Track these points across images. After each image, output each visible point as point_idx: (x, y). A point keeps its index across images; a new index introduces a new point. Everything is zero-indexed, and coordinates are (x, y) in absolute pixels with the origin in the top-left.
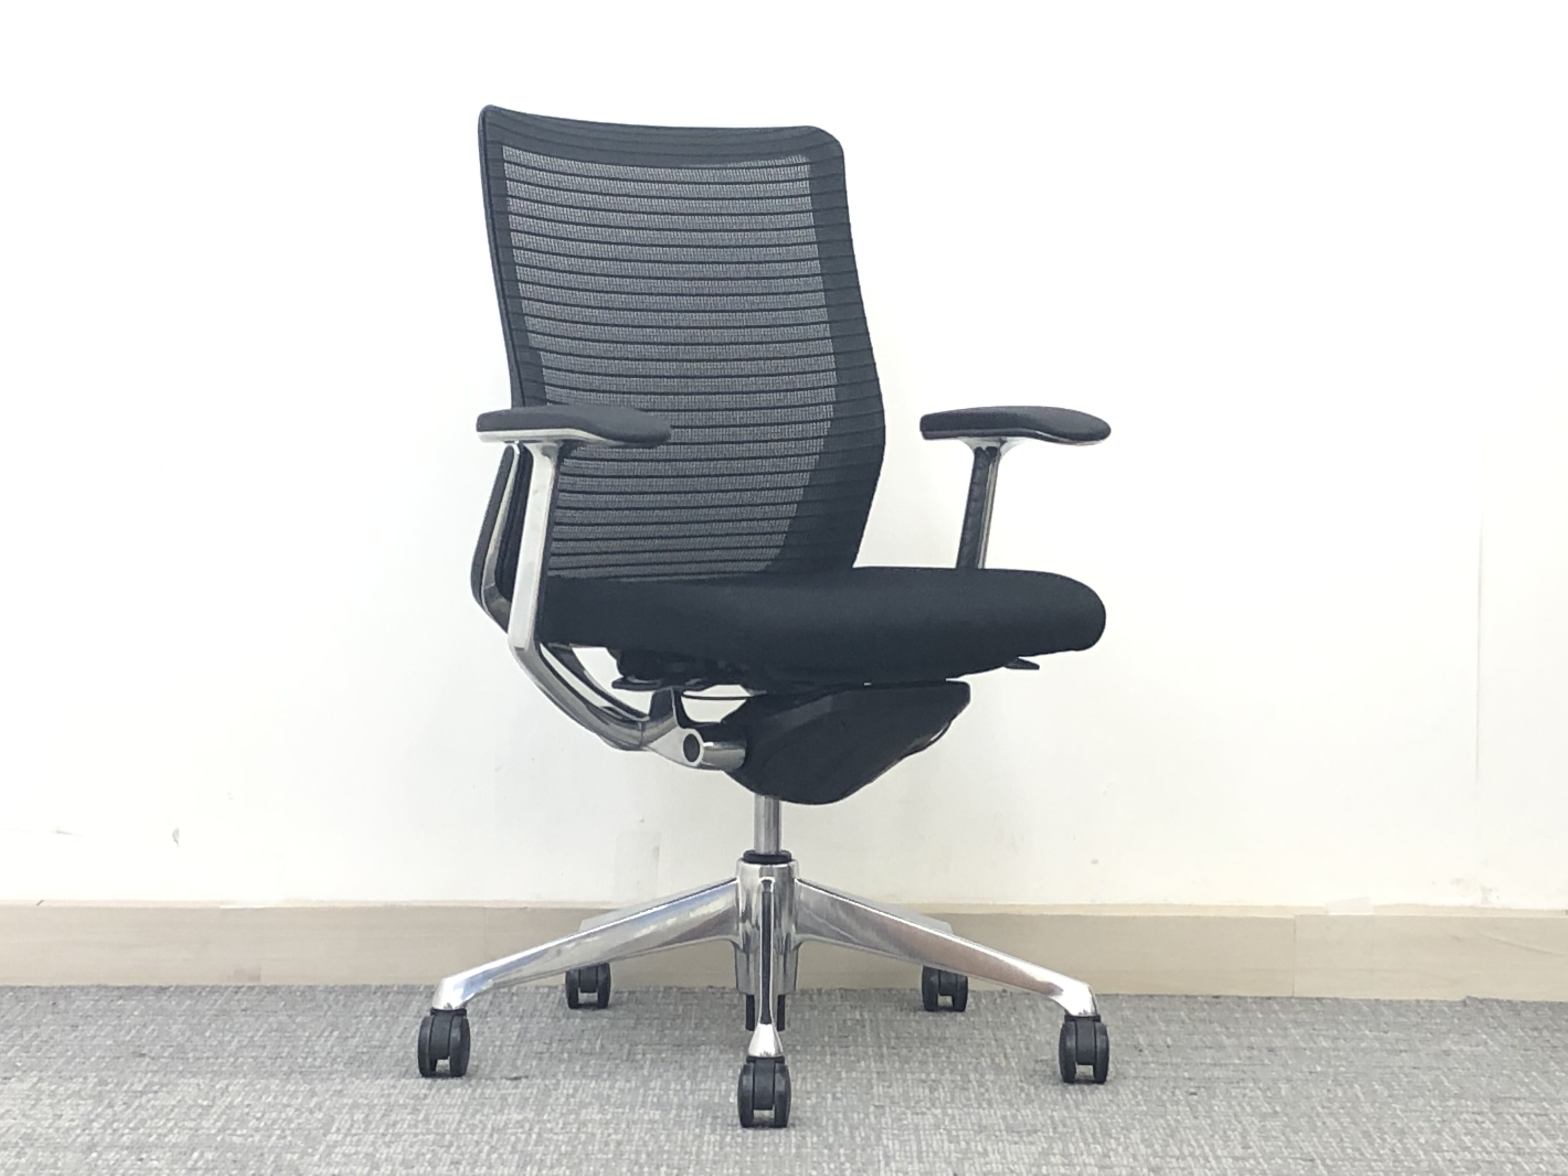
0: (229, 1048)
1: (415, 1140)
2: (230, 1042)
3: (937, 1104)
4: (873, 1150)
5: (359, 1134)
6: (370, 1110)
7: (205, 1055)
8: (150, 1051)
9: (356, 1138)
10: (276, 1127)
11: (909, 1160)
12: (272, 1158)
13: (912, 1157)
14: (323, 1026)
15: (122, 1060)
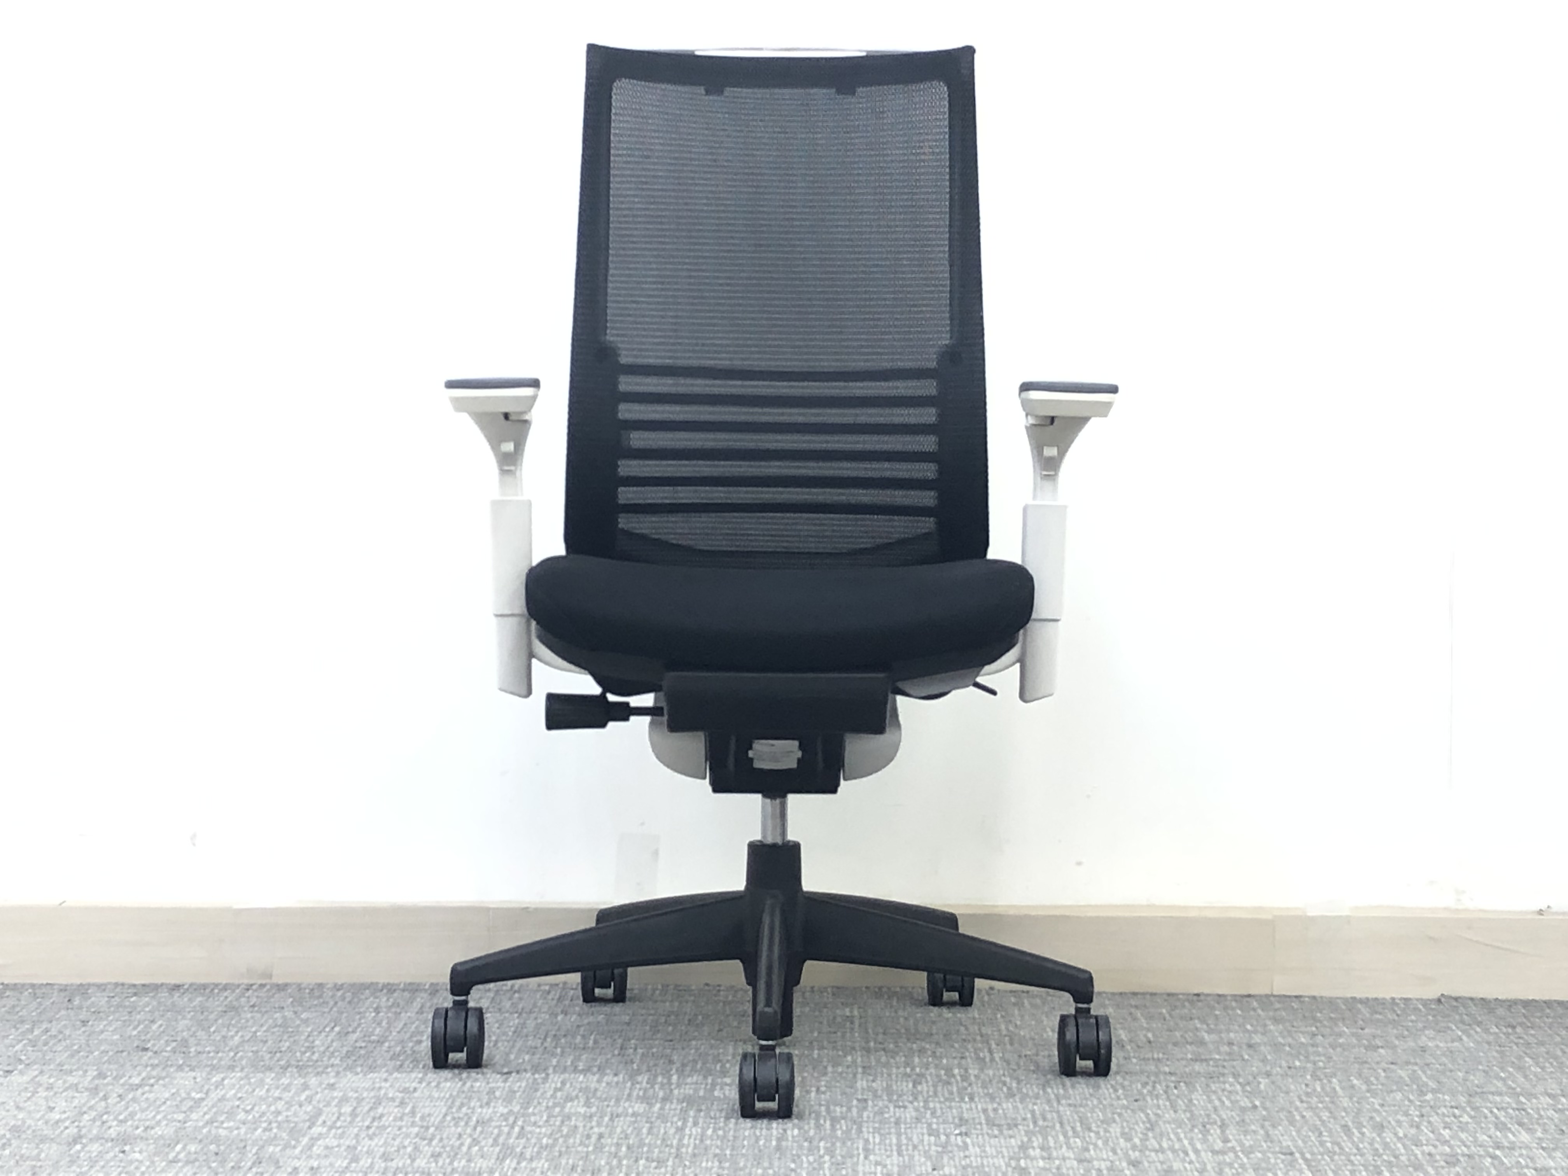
0: (231, 1043)
1: (398, 1133)
2: (232, 1037)
3: (920, 1098)
4: (852, 1144)
5: (345, 1127)
6: (358, 1103)
7: (207, 1049)
8: (154, 1045)
9: (340, 1131)
10: (265, 1119)
11: (888, 1153)
12: (254, 1151)
13: (892, 1151)
14: (326, 1022)
15: (125, 1054)
